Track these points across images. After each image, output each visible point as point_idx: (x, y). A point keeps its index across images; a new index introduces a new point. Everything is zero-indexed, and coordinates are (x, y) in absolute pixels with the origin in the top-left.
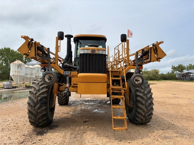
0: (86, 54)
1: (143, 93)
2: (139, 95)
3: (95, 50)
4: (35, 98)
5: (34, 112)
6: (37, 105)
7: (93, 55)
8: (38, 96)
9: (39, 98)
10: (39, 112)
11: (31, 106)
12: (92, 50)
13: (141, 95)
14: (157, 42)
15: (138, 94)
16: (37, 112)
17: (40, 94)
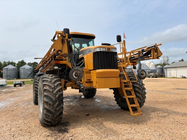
0: (103, 52)
1: (139, 85)
2: (136, 87)
3: (110, 48)
4: (53, 96)
5: (53, 111)
6: (56, 103)
7: (109, 52)
8: (56, 94)
9: (57, 96)
10: (58, 110)
11: (50, 105)
12: (107, 48)
13: (138, 86)
14: (156, 44)
15: (136, 85)
16: (56, 110)
17: (57, 92)
